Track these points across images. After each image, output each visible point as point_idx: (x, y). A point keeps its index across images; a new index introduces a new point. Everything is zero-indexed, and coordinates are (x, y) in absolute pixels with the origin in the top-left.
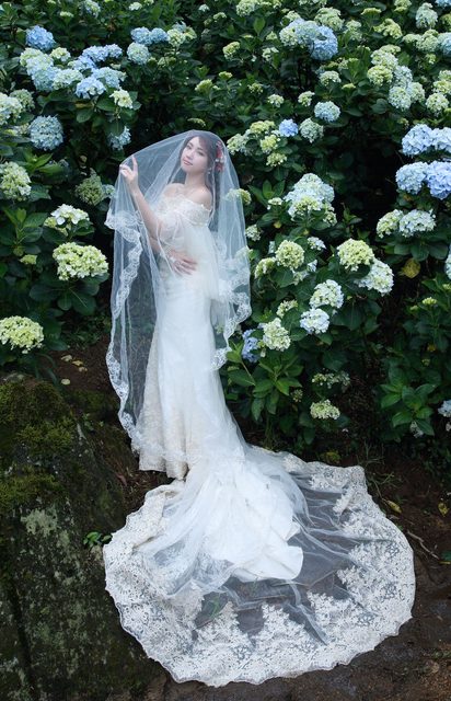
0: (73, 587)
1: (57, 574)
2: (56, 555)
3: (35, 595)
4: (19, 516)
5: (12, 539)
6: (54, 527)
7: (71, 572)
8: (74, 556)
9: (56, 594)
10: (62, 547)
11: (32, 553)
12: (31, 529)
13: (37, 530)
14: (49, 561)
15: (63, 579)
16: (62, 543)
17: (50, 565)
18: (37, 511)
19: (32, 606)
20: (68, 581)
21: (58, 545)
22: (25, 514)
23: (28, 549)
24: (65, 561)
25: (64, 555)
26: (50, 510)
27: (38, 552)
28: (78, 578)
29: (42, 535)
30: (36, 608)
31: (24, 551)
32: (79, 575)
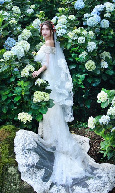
0: (15, 189)
1: (12, 184)
2: (13, 179)
3: (6, 187)
4: (8, 167)
5: (5, 173)
6: (15, 172)
7: (16, 185)
8: (18, 181)
9: (11, 189)
10: (15, 178)
11: (8, 177)
12: (10, 171)
13: (11, 172)
14: (11, 180)
15: (13, 186)
16: (16, 177)
17: (11, 181)
18: (12, 167)
19: (5, 190)
20: (14, 187)
21: (15, 177)
22: (9, 167)
23: (7, 176)
24: (15, 182)
25: (16, 180)
26: (16, 168)
27: (9, 177)
28: (17, 187)
29: (11, 173)
30: (5, 191)
31: (6, 176)
32: (17, 186)
